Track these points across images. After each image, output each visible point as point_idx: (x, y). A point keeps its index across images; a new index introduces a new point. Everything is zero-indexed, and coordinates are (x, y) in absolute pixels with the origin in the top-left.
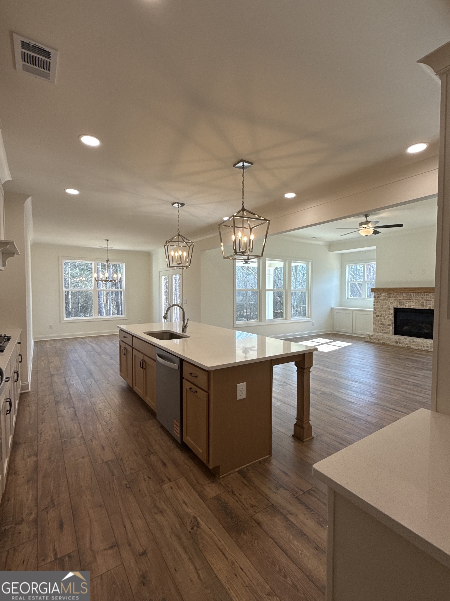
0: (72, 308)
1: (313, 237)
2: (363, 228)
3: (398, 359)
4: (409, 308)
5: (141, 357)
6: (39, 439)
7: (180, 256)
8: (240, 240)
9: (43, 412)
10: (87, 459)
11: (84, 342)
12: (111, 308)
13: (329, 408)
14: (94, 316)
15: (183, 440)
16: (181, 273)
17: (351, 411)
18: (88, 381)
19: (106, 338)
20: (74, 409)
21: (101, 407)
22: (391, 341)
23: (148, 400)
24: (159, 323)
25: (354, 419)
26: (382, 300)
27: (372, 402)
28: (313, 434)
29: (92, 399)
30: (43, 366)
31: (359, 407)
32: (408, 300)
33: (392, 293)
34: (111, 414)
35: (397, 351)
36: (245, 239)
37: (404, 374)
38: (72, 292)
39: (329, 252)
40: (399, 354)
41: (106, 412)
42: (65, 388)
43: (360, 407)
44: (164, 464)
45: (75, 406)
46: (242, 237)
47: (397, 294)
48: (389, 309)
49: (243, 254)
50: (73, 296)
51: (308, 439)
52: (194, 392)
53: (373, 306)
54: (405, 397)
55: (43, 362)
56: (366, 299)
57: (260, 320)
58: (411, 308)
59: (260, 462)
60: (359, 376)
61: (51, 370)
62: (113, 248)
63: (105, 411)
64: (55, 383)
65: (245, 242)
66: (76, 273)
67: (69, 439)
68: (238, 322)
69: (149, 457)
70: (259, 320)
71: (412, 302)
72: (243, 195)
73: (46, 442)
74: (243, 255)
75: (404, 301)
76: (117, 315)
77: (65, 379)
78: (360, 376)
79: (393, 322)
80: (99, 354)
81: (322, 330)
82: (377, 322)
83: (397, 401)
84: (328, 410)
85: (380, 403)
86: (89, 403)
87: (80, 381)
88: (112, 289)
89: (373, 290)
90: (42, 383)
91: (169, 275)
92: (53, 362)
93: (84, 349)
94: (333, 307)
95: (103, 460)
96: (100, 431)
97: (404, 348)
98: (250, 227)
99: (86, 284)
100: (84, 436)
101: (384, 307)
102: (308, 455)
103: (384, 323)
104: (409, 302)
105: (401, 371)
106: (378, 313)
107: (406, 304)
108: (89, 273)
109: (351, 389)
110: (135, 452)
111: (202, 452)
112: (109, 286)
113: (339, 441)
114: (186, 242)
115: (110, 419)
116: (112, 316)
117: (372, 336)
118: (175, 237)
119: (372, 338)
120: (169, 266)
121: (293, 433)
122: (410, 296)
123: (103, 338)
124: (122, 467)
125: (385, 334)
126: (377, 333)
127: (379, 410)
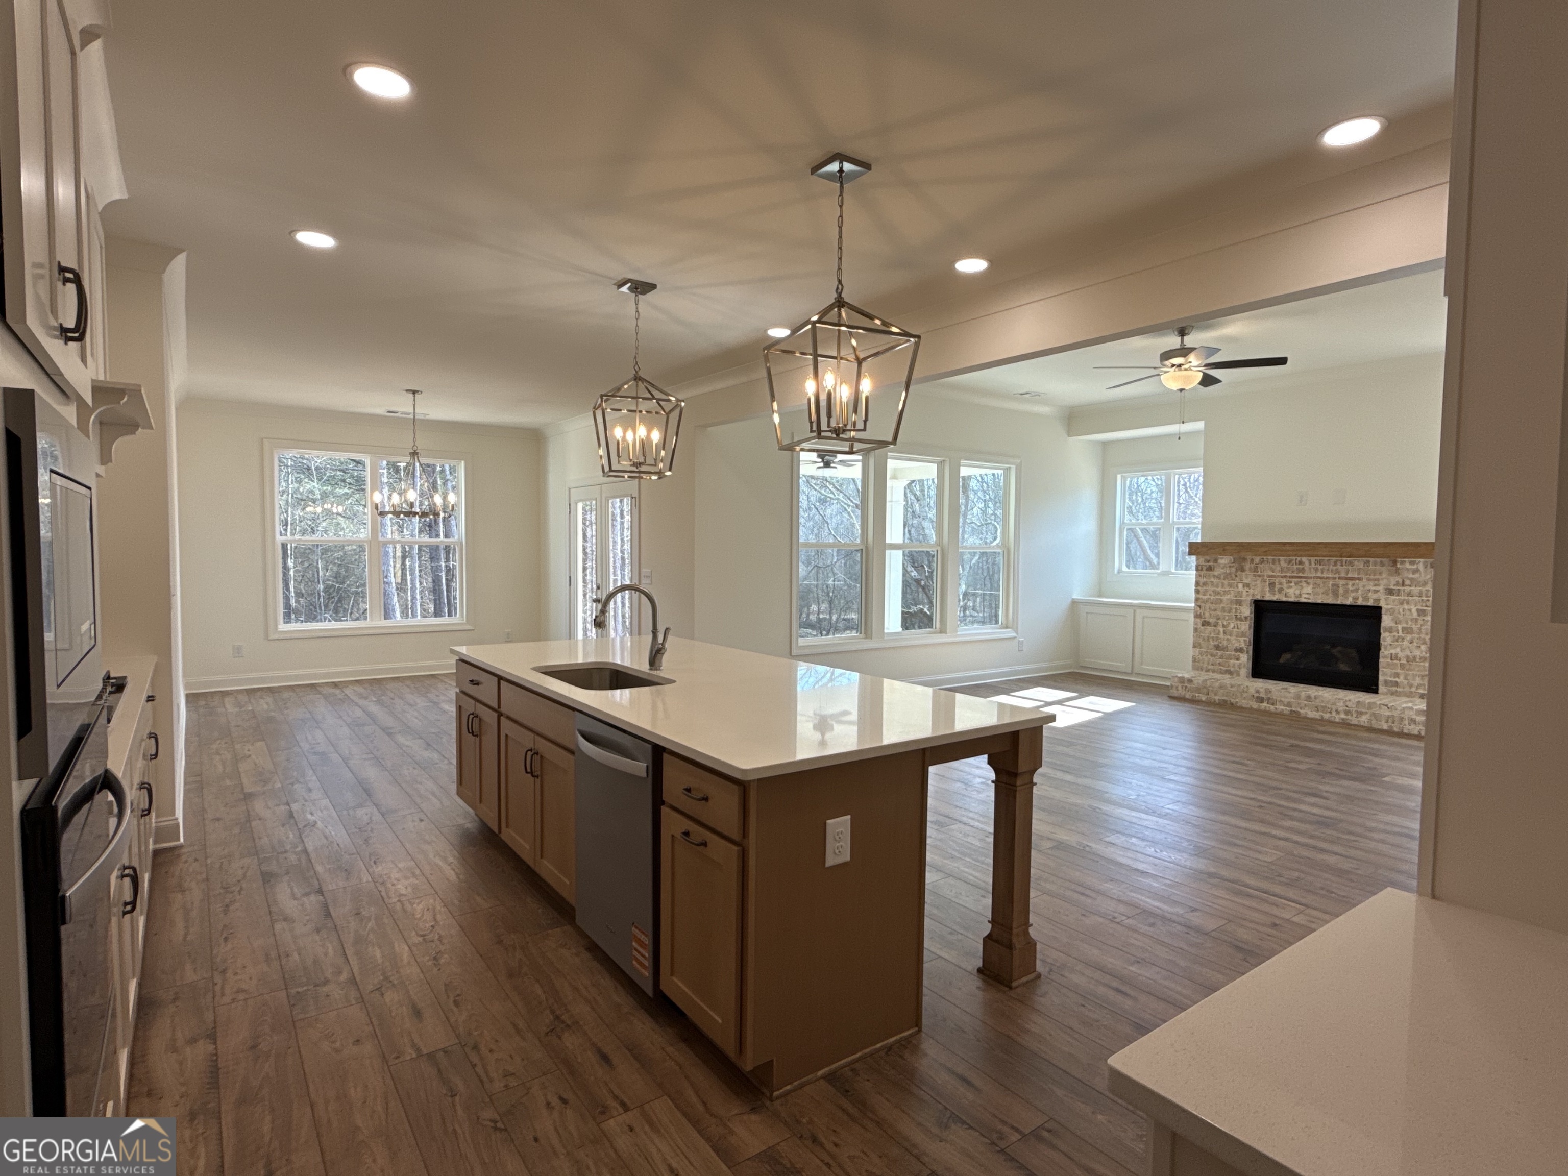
0: (299, 594)
1: (1025, 391)
2: (1173, 366)
3: (1266, 746)
4: (1296, 600)
5: (528, 740)
6: (218, 988)
7: (642, 440)
8: (829, 395)
9: (227, 906)
10: (368, 1048)
11: (340, 696)
12: (418, 597)
13: (1080, 889)
14: (372, 620)
15: (662, 987)
16: (636, 494)
17: (1143, 898)
18: (360, 812)
19: (408, 686)
20: (321, 898)
21: (403, 892)
22: (1245, 695)
23: (547, 869)
24: (567, 641)
25: (1152, 920)
26: (1218, 577)
27: (1201, 872)
28: (1039, 967)
29: (374, 866)
30: (220, 768)
31: (1165, 884)
32: (1292, 577)
33: (1249, 558)
34: (434, 911)
35: (1264, 723)
36: (844, 393)
37: (1287, 790)
38: (296, 547)
39: (1069, 435)
40: (1268, 733)
41: (421, 906)
42: (291, 836)
43: (1169, 886)
44: (605, 1058)
45: (324, 889)
46: (836, 384)
47: (1262, 562)
48: (1239, 603)
49: (838, 435)
50: (300, 560)
51: (1024, 979)
52: (698, 845)
53: (1193, 595)
54: (1293, 855)
55: (218, 757)
56: (1173, 574)
57: (868, 635)
58: (1303, 600)
59: (889, 1048)
60: (1159, 796)
61: (245, 781)
62: (427, 417)
63: (419, 903)
64: (260, 819)
65: (844, 400)
66: (312, 492)
67: (311, 987)
68: (802, 642)
69: (560, 1038)
70: (865, 633)
71: (1304, 584)
72: (840, 259)
73: (241, 996)
74: (838, 438)
75: (1284, 580)
76: (436, 616)
77: (288, 807)
78: (1162, 797)
79: (1250, 641)
80: (388, 732)
81: (1044, 665)
82: (1204, 639)
83: (1273, 867)
84: (1076, 896)
85: (1225, 873)
86: (366, 878)
87: (334, 814)
88: (420, 540)
89: (1194, 549)
90: (218, 819)
91: (598, 499)
92: (250, 756)
93: (341, 717)
94: (1076, 596)
95: (418, 1050)
96: (406, 961)
97: (1280, 714)
98: (856, 356)
99: (339, 524)
100: (358, 979)
101: (1225, 598)
102: (1027, 1026)
103: (1225, 643)
104: (1296, 584)
105: (1277, 780)
106: (1207, 615)
107: (1288, 591)
108: (348, 491)
109: (1140, 835)
110: (515, 1026)
111: (720, 1021)
112: (413, 531)
113: (1115, 984)
114: (658, 400)
115: (432, 926)
116: (419, 620)
117: (1190, 681)
118: (626, 383)
119: (1189, 686)
120: (610, 471)
121: (979, 963)
122: (1301, 567)
123: (400, 684)
124: (479, 1069)
125: (1228, 676)
126: (1203, 673)
127: (1221, 893)
